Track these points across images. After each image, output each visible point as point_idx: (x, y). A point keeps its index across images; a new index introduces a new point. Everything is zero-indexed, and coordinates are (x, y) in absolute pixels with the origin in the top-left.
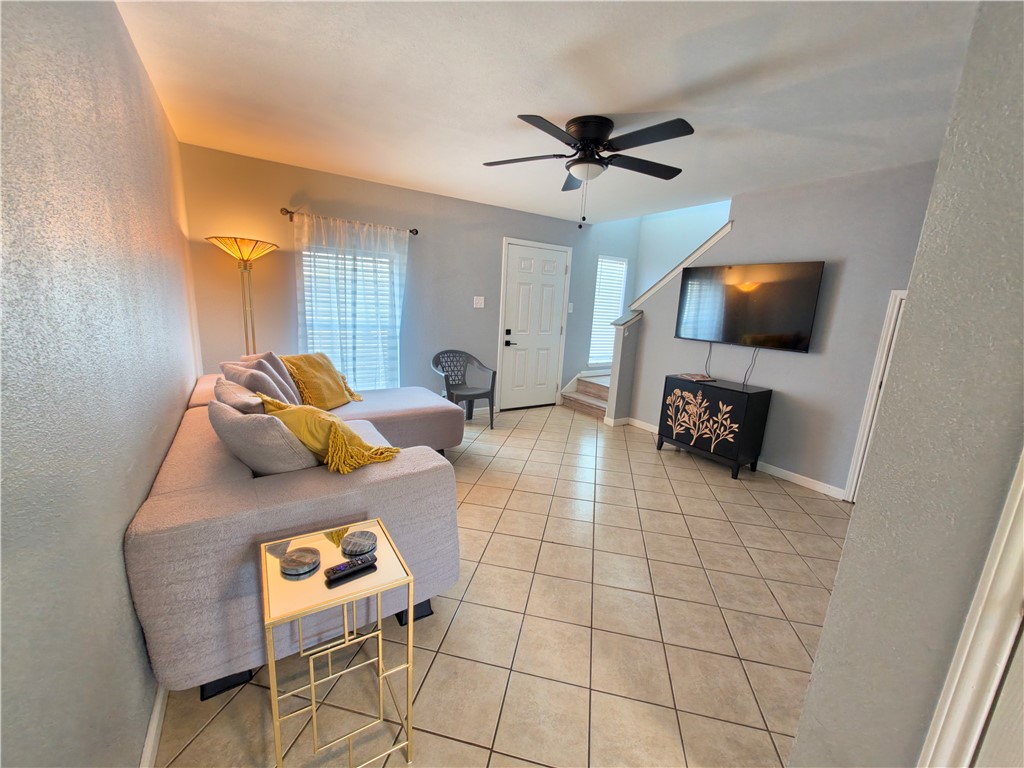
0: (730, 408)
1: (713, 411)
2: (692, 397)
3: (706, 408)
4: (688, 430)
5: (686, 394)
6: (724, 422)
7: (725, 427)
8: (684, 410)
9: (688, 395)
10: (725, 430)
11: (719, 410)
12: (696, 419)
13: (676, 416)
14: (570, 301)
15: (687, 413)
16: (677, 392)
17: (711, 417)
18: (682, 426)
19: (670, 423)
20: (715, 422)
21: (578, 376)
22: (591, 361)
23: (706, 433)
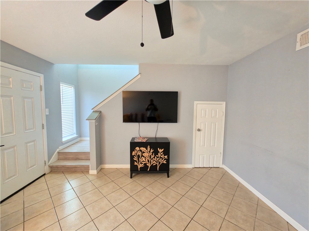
0: (163, 150)
1: (156, 153)
2: (145, 149)
3: (153, 152)
4: (145, 164)
5: (142, 149)
6: (161, 156)
7: (162, 158)
8: (142, 156)
9: (143, 149)
10: (162, 159)
11: (159, 152)
12: (149, 159)
13: (138, 159)
14: (46, 108)
15: (144, 157)
16: (137, 148)
17: (155, 156)
18: (142, 163)
19: (136, 164)
20: (157, 157)
21: (58, 150)
22: (64, 140)
23: (154, 163)
